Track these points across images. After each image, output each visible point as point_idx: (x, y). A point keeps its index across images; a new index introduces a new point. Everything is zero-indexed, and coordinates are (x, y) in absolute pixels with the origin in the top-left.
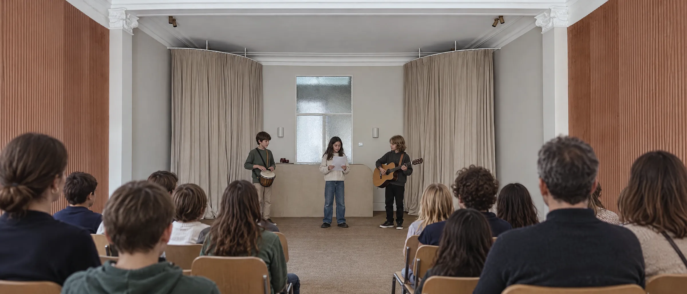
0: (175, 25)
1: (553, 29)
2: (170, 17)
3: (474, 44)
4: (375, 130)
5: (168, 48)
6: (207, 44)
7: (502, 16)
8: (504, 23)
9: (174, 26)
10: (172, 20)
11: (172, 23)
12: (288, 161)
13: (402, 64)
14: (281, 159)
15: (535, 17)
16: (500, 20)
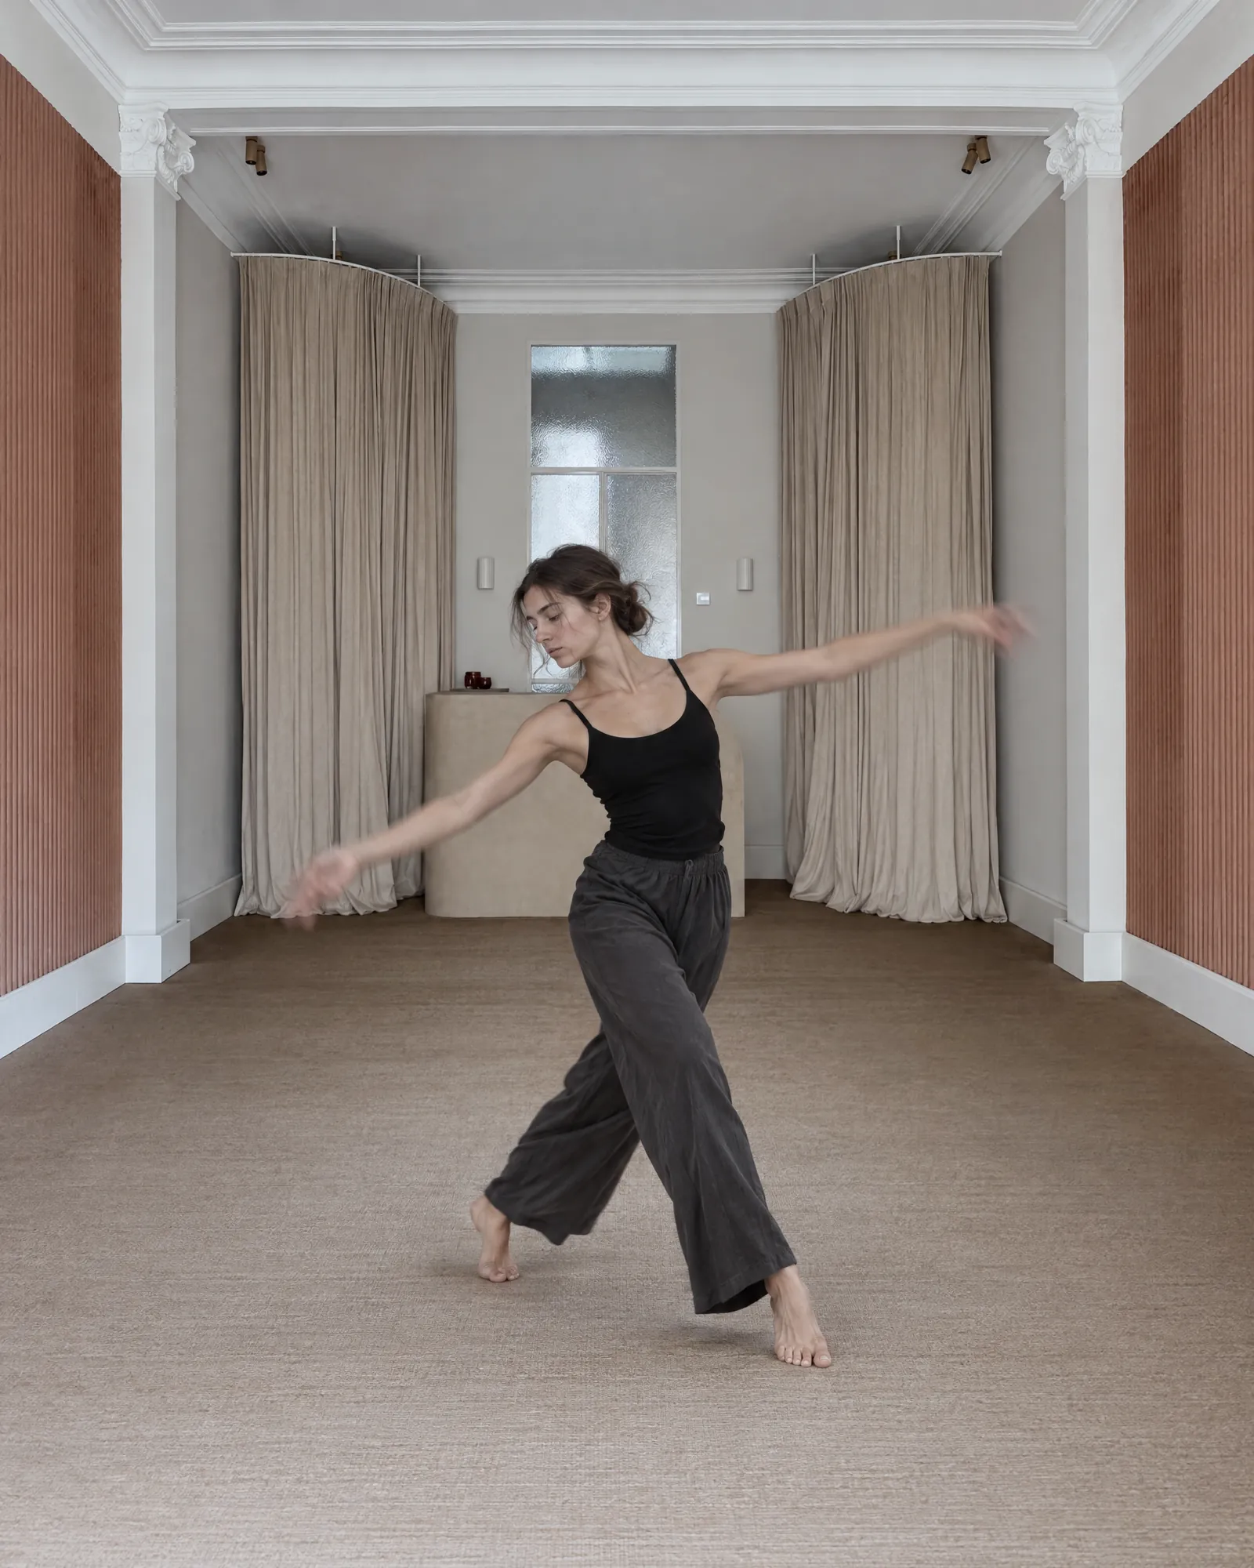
0: (261, 170)
1: (1084, 183)
2: (251, 140)
3: (937, 237)
4: (745, 565)
5: (232, 254)
6: (334, 239)
7: (985, 137)
8: (988, 160)
9: (259, 174)
10: (256, 152)
11: (254, 163)
12: (489, 680)
13: (773, 308)
14: (468, 675)
15: (1046, 142)
16: (978, 150)
